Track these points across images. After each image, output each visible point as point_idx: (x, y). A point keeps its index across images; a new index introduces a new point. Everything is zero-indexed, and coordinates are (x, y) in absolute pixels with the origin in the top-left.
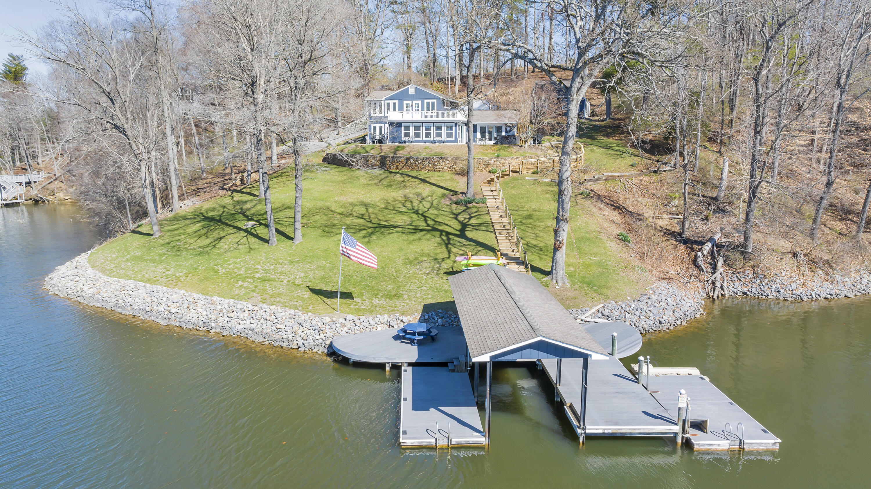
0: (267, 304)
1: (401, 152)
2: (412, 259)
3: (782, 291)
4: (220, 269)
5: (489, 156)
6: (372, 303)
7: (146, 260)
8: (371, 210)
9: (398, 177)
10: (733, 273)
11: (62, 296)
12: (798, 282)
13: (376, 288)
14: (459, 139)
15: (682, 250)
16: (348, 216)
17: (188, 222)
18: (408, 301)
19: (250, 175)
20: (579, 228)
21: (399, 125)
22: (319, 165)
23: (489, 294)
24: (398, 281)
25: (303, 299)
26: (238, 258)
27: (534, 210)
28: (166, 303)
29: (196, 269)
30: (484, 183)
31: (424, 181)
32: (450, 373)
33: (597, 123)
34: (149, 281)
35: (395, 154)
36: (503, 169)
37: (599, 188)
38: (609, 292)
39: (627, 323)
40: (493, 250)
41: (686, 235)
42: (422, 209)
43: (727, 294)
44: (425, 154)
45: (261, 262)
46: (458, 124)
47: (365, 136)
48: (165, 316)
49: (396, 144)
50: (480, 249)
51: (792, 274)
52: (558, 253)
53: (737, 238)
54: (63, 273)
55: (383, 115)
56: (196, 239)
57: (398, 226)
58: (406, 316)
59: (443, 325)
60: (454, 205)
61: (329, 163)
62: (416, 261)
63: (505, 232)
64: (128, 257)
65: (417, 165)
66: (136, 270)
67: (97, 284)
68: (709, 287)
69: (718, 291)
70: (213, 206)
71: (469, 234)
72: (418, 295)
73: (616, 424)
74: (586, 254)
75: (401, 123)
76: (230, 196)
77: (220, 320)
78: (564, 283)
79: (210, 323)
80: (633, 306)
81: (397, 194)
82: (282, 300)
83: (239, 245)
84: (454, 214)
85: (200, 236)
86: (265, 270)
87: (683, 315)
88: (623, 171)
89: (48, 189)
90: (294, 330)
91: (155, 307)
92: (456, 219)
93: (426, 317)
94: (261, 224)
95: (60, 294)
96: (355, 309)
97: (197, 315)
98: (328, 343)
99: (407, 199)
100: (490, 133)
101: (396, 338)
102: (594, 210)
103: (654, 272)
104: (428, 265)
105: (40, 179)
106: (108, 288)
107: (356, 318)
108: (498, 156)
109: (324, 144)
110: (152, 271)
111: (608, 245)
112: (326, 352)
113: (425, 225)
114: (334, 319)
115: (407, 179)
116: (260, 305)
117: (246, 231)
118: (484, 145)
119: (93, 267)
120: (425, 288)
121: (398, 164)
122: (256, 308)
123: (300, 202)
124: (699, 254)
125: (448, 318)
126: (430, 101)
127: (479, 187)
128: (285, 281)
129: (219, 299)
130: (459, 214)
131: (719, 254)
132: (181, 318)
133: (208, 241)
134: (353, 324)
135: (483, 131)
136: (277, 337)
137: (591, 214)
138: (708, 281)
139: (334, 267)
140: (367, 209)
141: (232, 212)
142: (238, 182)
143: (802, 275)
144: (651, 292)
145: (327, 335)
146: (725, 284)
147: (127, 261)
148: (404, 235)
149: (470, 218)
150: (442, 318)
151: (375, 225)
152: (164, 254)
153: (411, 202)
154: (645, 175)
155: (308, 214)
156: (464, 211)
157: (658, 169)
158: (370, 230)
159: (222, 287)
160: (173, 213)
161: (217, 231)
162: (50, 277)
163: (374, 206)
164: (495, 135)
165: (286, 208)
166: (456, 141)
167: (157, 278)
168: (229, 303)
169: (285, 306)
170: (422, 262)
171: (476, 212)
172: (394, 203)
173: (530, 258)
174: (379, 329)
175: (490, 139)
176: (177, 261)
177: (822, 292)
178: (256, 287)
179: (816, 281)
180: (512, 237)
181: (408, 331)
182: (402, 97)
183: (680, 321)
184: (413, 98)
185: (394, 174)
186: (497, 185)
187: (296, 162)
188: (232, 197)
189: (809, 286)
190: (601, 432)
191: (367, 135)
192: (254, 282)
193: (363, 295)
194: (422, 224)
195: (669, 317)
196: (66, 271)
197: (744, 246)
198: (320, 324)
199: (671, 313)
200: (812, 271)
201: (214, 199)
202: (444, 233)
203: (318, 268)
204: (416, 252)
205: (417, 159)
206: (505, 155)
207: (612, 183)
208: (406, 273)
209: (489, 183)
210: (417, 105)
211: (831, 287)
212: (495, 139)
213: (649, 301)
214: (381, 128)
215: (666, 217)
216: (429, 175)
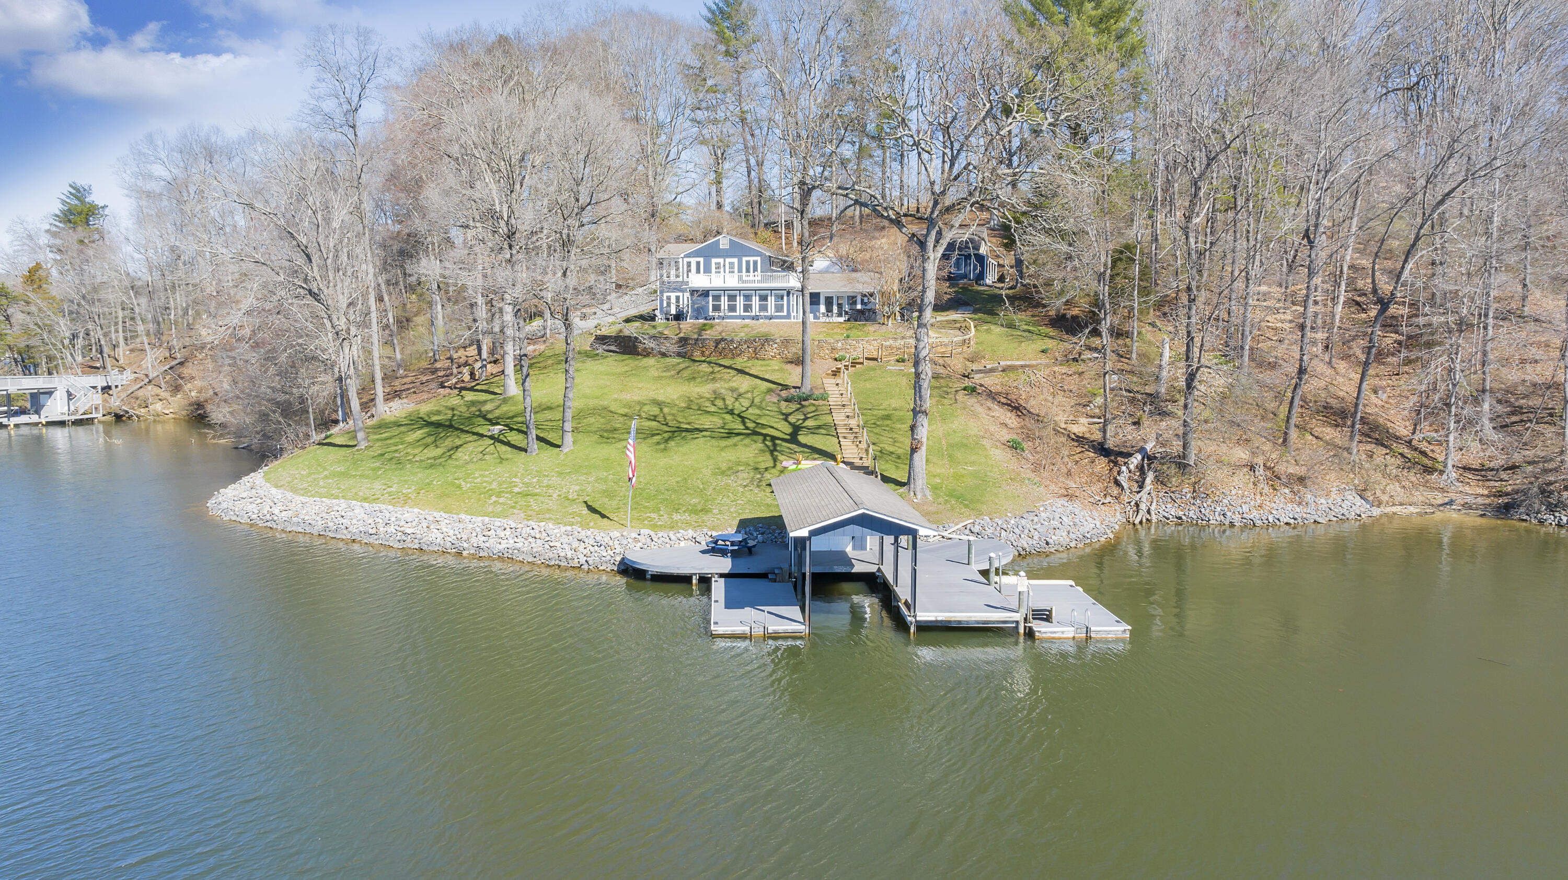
0: (533, 521)
1: (708, 332)
2: (724, 469)
3: (1229, 514)
4: (463, 483)
5: (836, 337)
6: (672, 518)
7: (354, 476)
8: (666, 410)
9: (704, 367)
10: (1166, 493)
11: (243, 522)
12: (1252, 503)
13: (677, 502)
14: (793, 314)
15: (1102, 464)
16: (635, 418)
17: (402, 429)
18: (719, 516)
20: (954, 431)
21: (705, 293)
22: (588, 351)
24: (706, 494)
25: (580, 515)
26: (486, 470)
27: (895, 410)
28: (396, 523)
29: (428, 484)
30: (827, 375)
31: (741, 372)
32: (770, 583)
33: (1002, 292)
34: (365, 499)
35: (700, 335)
36: (855, 354)
37: (993, 382)
38: (984, 507)
40: (831, 456)
41: (1110, 444)
42: (738, 408)
43: (1154, 518)
44: (743, 334)
45: (519, 474)
46: (792, 292)
47: (653, 311)
48: (398, 538)
49: (701, 321)
50: (817, 456)
51: (1246, 493)
52: (916, 456)
53: (1176, 447)
54: (234, 496)
55: (680, 279)
56: (421, 449)
57: (706, 430)
58: (717, 530)
60: (783, 402)
62: (731, 470)
63: (851, 436)
64: (326, 473)
65: (731, 350)
66: (343, 487)
67: (292, 506)
68: (1130, 510)
69: (1142, 514)
70: (436, 408)
71: (802, 439)
72: (732, 510)
74: (959, 463)
75: (709, 291)
76: (458, 395)
77: (474, 540)
78: (925, 496)
79: (461, 544)
80: (1013, 523)
81: (704, 390)
82: (553, 517)
83: (484, 455)
84: (783, 414)
85: (427, 446)
86: (527, 485)
87: (1081, 536)
88: (1030, 359)
89: (137, 399)
90: (574, 547)
91: (381, 529)
92: (786, 420)
93: (745, 530)
94: (511, 429)
95: (238, 519)
96: (651, 525)
97: (442, 536)
98: (618, 559)
99: (717, 396)
100: (840, 306)
101: (703, 552)
102: (979, 409)
103: (1052, 487)
104: (745, 476)
105: (124, 383)
106: (309, 509)
107: (652, 533)
108: (848, 337)
110: (367, 488)
111: (991, 453)
112: (616, 569)
113: (743, 427)
114: (625, 534)
115: (717, 369)
116: (525, 522)
117: (491, 437)
118: (830, 323)
119: (276, 487)
120: (742, 502)
121: (705, 349)
122: (520, 526)
123: (570, 398)
124: (1124, 468)
126: (752, 259)
127: (819, 379)
128: (555, 495)
129: (469, 517)
130: (790, 414)
131: (1150, 468)
132: (421, 539)
133: (439, 451)
134: (649, 540)
135: (829, 301)
136: (551, 556)
137: (975, 415)
138: (1130, 502)
140: (661, 409)
141: (467, 415)
142: (467, 377)
143: (1259, 494)
144: (1042, 509)
145: (617, 551)
146: (1153, 508)
147: (326, 477)
148: (713, 440)
149: (804, 420)
150: (762, 534)
151: (673, 429)
152: (379, 468)
153: (724, 399)
154: (1060, 365)
155: (579, 416)
156: (797, 410)
157: (1079, 356)
158: (666, 435)
159: (469, 504)
160: (377, 418)
161: (450, 439)
162: (213, 501)
163: (672, 405)
164: (846, 308)
165: (545, 409)
166: (788, 316)
167: (376, 496)
168: (482, 521)
169: (557, 522)
170: (737, 472)
171: (813, 412)
172: (699, 401)
173: (883, 467)
174: (683, 544)
175: (840, 315)
176: (401, 476)
177: (1284, 515)
178: (516, 503)
179: (1277, 502)
180: (860, 442)
181: (720, 544)
182: (710, 253)
183: (1074, 542)
184: (725, 254)
185: (698, 364)
186: (845, 376)
187: (567, 340)
188: (462, 396)
189: (1267, 508)
190: (933, 619)
191: (656, 310)
192: (512, 497)
193: (660, 510)
194: (738, 426)
195: (1060, 538)
196: (236, 493)
197: (1183, 456)
198: (607, 539)
199: (1064, 534)
200: (1275, 489)
201: (433, 400)
202: (768, 438)
203: (597, 480)
204: (730, 461)
205: (732, 341)
206: (859, 336)
207: (1012, 375)
208: (717, 485)
209: (835, 375)
210: (731, 264)
211: (1298, 510)
212: (846, 313)
213: (1036, 519)
214: (678, 298)
215: (1084, 420)
216: (750, 364)
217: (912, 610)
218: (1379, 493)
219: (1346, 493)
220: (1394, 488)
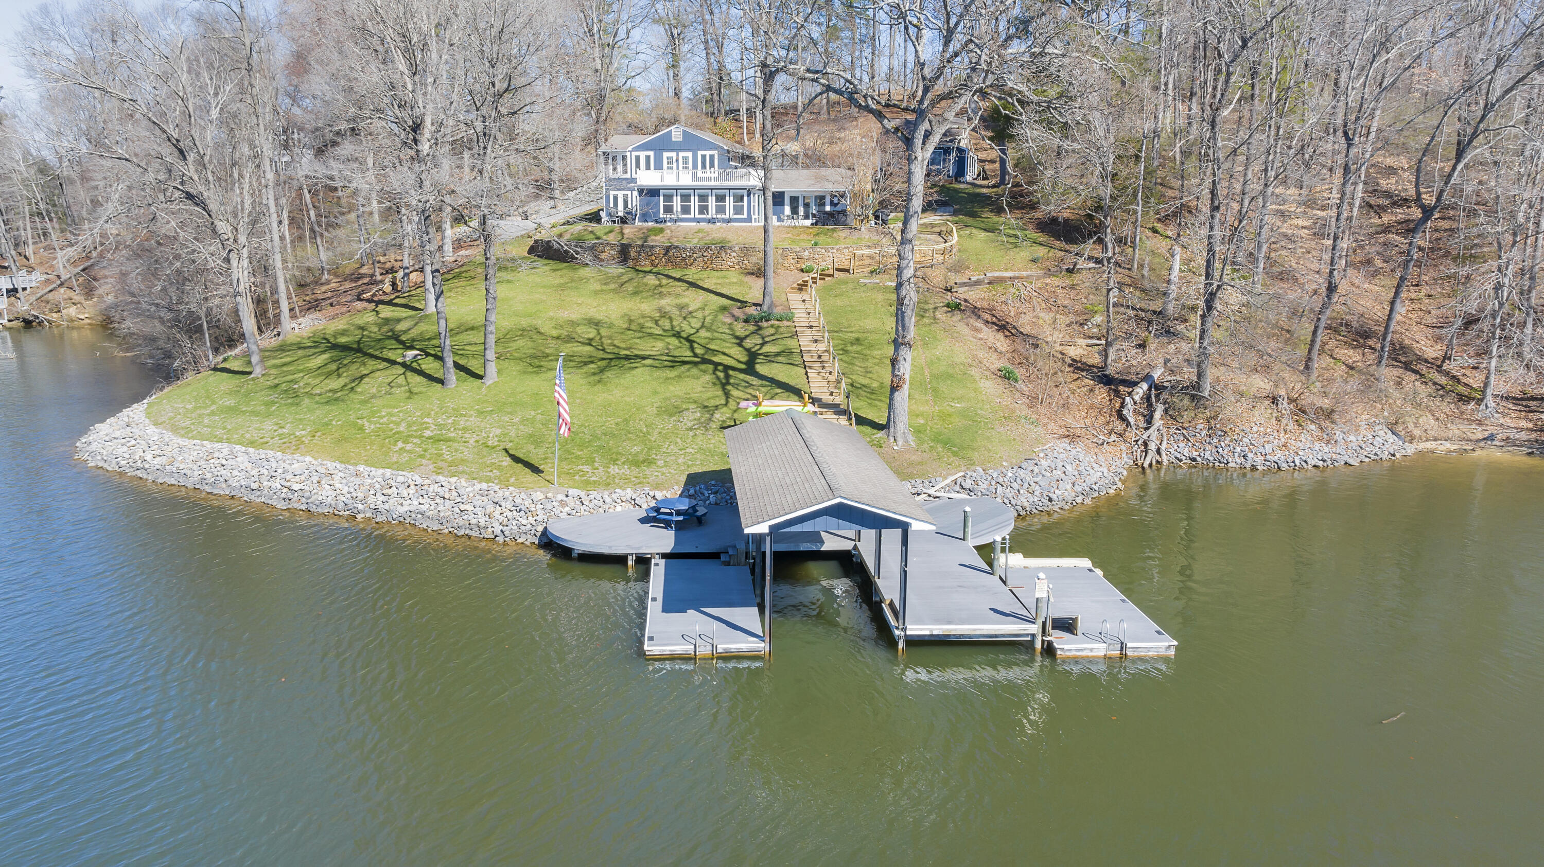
0: (443, 476)
1: (656, 238)
2: (671, 407)
3: (1250, 455)
4: (366, 424)
5: (803, 244)
6: (609, 473)
7: (244, 412)
8: (603, 332)
9: (651, 280)
10: (1177, 429)
11: (110, 469)
12: (1276, 442)
13: (615, 450)
14: (753, 217)
15: (1101, 394)
16: (568, 342)
17: (300, 353)
18: (663, 470)
19: (407, 275)
20: (939, 359)
21: (653, 192)
22: (524, 258)
23: (780, 448)
24: (650, 440)
25: (500, 468)
26: (395, 407)
27: (869, 333)
28: (283, 476)
29: (327, 425)
30: (792, 288)
31: (693, 285)
32: (723, 567)
33: (984, 191)
34: (252, 443)
35: (646, 241)
36: (823, 265)
37: (975, 296)
38: (975, 456)
39: (999, 500)
40: (797, 392)
41: (1111, 371)
42: (688, 330)
43: (1165, 460)
44: (697, 241)
45: (433, 413)
46: (753, 191)
47: (599, 210)
48: (283, 495)
49: (651, 224)
50: (779, 391)
51: (1268, 430)
52: (897, 395)
53: (1188, 375)
54: (107, 435)
55: (628, 176)
56: (322, 378)
57: (647, 357)
58: (661, 490)
59: (716, 504)
60: (738, 323)
61: (539, 256)
62: (677, 410)
63: (820, 366)
64: (214, 407)
65: (684, 259)
66: (229, 427)
67: (167, 450)
68: (1138, 450)
69: (1151, 456)
70: (345, 327)
71: (761, 369)
72: (680, 461)
73: (949, 623)
74: (945, 398)
75: (659, 190)
76: (374, 310)
77: (371, 500)
78: (906, 441)
79: (355, 505)
80: (1010, 474)
81: (647, 307)
82: (468, 470)
83: (392, 387)
84: (738, 337)
85: (328, 374)
86: (440, 427)
87: (1088, 489)
88: (1019, 270)
89: (48, 302)
90: (488, 512)
91: (265, 483)
92: (740, 345)
93: (692, 492)
94: (428, 355)
95: (106, 466)
96: (582, 482)
97: (334, 494)
98: (540, 529)
99: (663, 314)
100: (807, 205)
101: (643, 521)
102: (965, 330)
103: (1052, 425)
104: (692, 416)
105: (34, 284)
106: (186, 455)
107: (583, 494)
108: (816, 244)
109: (529, 225)
110: (255, 429)
111: (981, 385)
112: (537, 542)
113: (691, 354)
114: (550, 495)
115: (664, 281)
116: (434, 477)
117: (404, 365)
118: (795, 227)
119: (156, 424)
120: (691, 450)
121: (653, 258)
122: (427, 482)
123: (492, 318)
124: (1128, 400)
125: (725, 492)
126: (708, 153)
127: (784, 295)
128: (472, 441)
129: (368, 469)
130: (746, 337)
131: (1157, 402)
132: (310, 498)
133: (341, 381)
134: (578, 503)
135: (794, 200)
136: (461, 523)
137: (960, 337)
138: (1137, 441)
139: (549, 420)
140: (598, 330)
141: (378, 336)
142: (387, 287)
143: (1283, 432)
144: (1041, 455)
145: (539, 518)
146: (1164, 447)
147: (213, 413)
148: (657, 371)
149: (762, 345)
150: (716, 493)
151: (611, 356)
152: (273, 403)
153: (670, 319)
154: (1054, 276)
155: (506, 338)
156: (754, 333)
157: (1075, 266)
158: (604, 363)
159: (371, 451)
160: (281, 338)
161: (355, 366)
162: (84, 441)
163: (611, 326)
164: (814, 210)
165: (471, 328)
166: (749, 219)
167: (265, 440)
168: (383, 475)
169: (472, 478)
170: (684, 411)
171: (773, 335)
172: (642, 321)
173: (856, 405)
174: (619, 509)
175: (806, 217)
176: (296, 413)
177: (1311, 456)
178: (425, 451)
179: (1304, 440)
180: (829, 373)
181: (662, 510)
182: (661, 146)
183: (1081, 497)
184: (678, 148)
185: (641, 275)
186: (812, 291)
187: (486, 254)
188: (377, 312)
189: (1293, 448)
190: (928, 633)
191: (602, 210)
192: (422, 443)
193: (594, 461)
194: (685, 353)
195: (1064, 492)
196: (111, 430)
197: (1197, 386)
198: (528, 502)
199: (1069, 487)
200: (1300, 425)
201: (347, 315)
202: (720, 368)
203: (523, 421)
204: (676, 396)
205: (684, 248)
206: (828, 244)
207: (1000, 289)
208: (663, 428)
209: (800, 289)
210: (685, 159)
211: (1326, 449)
212: (814, 216)
213: (1036, 469)
214: (625, 196)
215: (1082, 342)
216: (704, 274)
217: (901, 621)
218: (1411, 426)
219: (1376, 428)
220: (1428, 421)
